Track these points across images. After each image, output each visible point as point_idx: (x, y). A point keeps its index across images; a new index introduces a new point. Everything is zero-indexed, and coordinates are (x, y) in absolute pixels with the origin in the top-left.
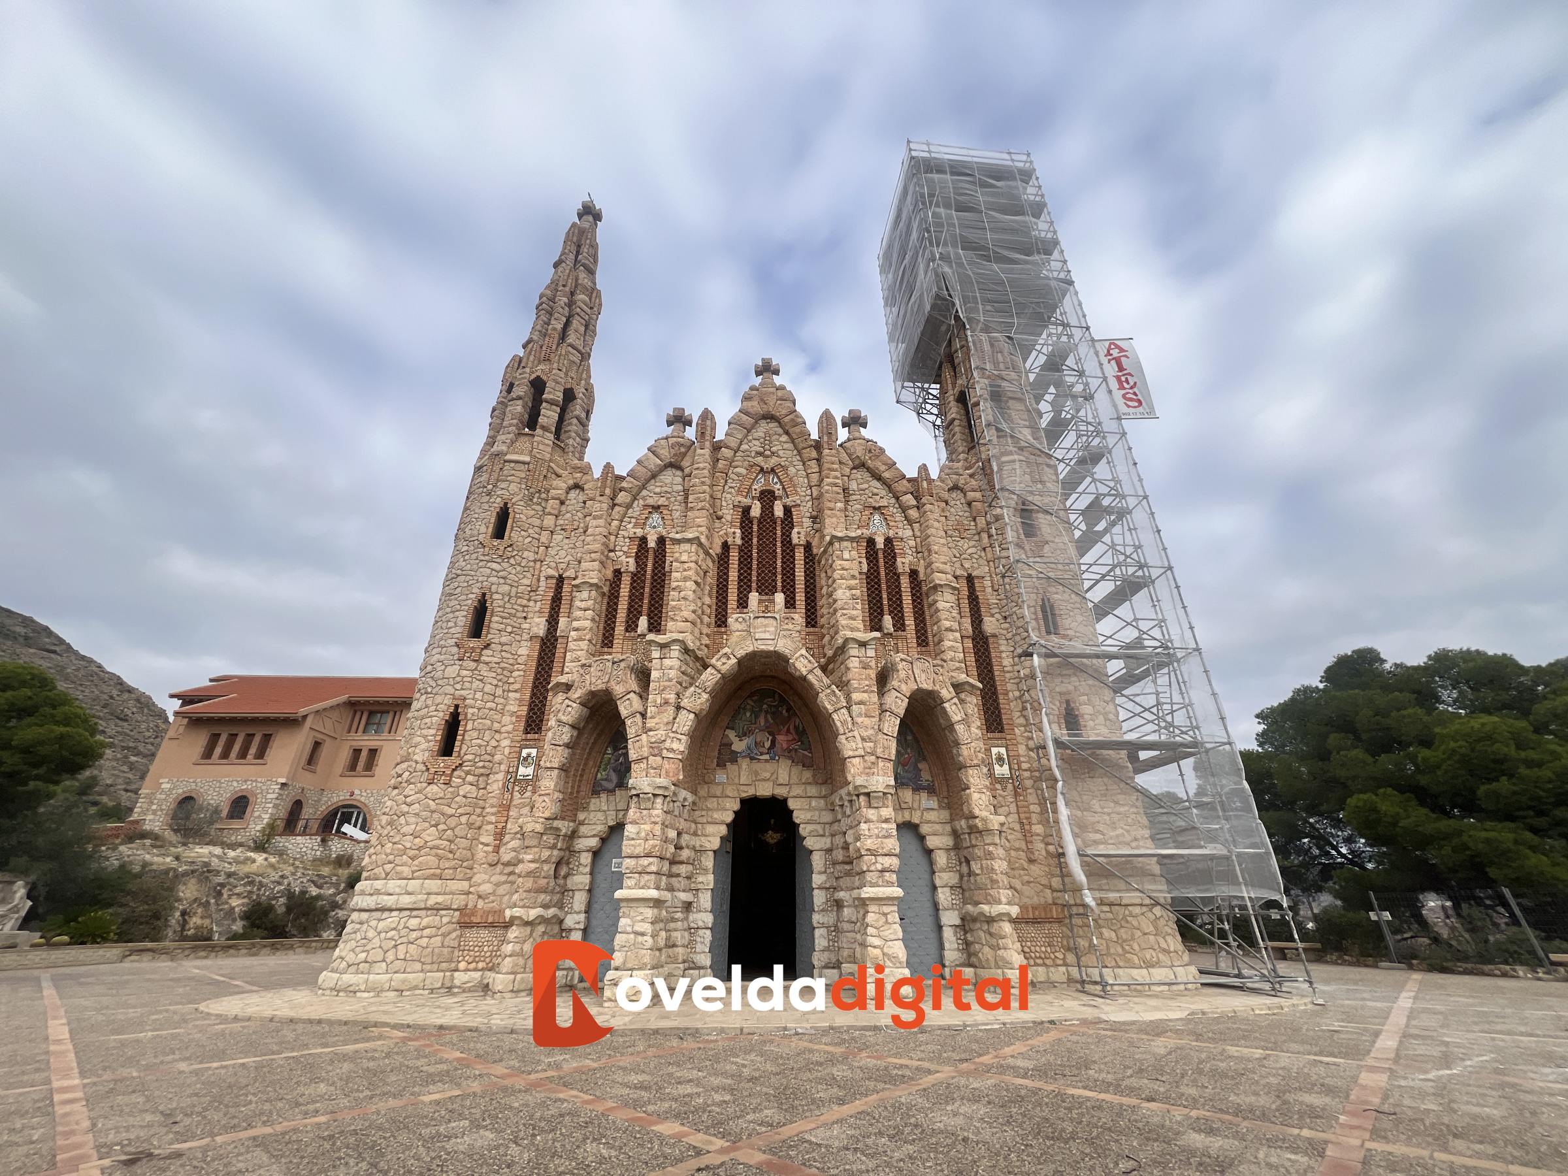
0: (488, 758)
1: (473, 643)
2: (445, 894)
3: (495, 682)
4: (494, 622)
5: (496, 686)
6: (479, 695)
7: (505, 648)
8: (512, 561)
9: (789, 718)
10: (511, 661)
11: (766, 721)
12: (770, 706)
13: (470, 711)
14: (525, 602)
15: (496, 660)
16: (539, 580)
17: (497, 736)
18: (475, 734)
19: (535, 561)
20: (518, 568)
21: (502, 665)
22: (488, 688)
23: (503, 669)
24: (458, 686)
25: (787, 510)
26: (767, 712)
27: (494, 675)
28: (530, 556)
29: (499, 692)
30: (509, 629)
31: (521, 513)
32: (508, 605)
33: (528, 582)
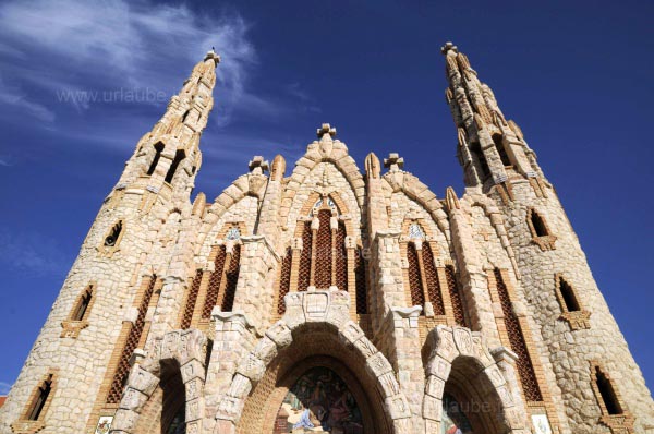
0: (69, 423)
1: (75, 324)
3: (88, 357)
4: (95, 308)
5: (88, 360)
6: (71, 367)
7: (101, 330)
8: (118, 262)
9: (342, 393)
10: (104, 341)
11: (320, 395)
12: (324, 383)
13: (62, 380)
14: (123, 295)
15: (91, 339)
16: (136, 278)
17: (82, 405)
18: (61, 401)
19: (136, 264)
20: (122, 268)
21: (96, 343)
22: (81, 363)
23: (96, 347)
24: (56, 359)
25: (341, 224)
26: (321, 388)
27: (87, 351)
28: (133, 260)
29: (90, 366)
30: (107, 315)
31: (129, 228)
32: (109, 296)
33: (127, 279)
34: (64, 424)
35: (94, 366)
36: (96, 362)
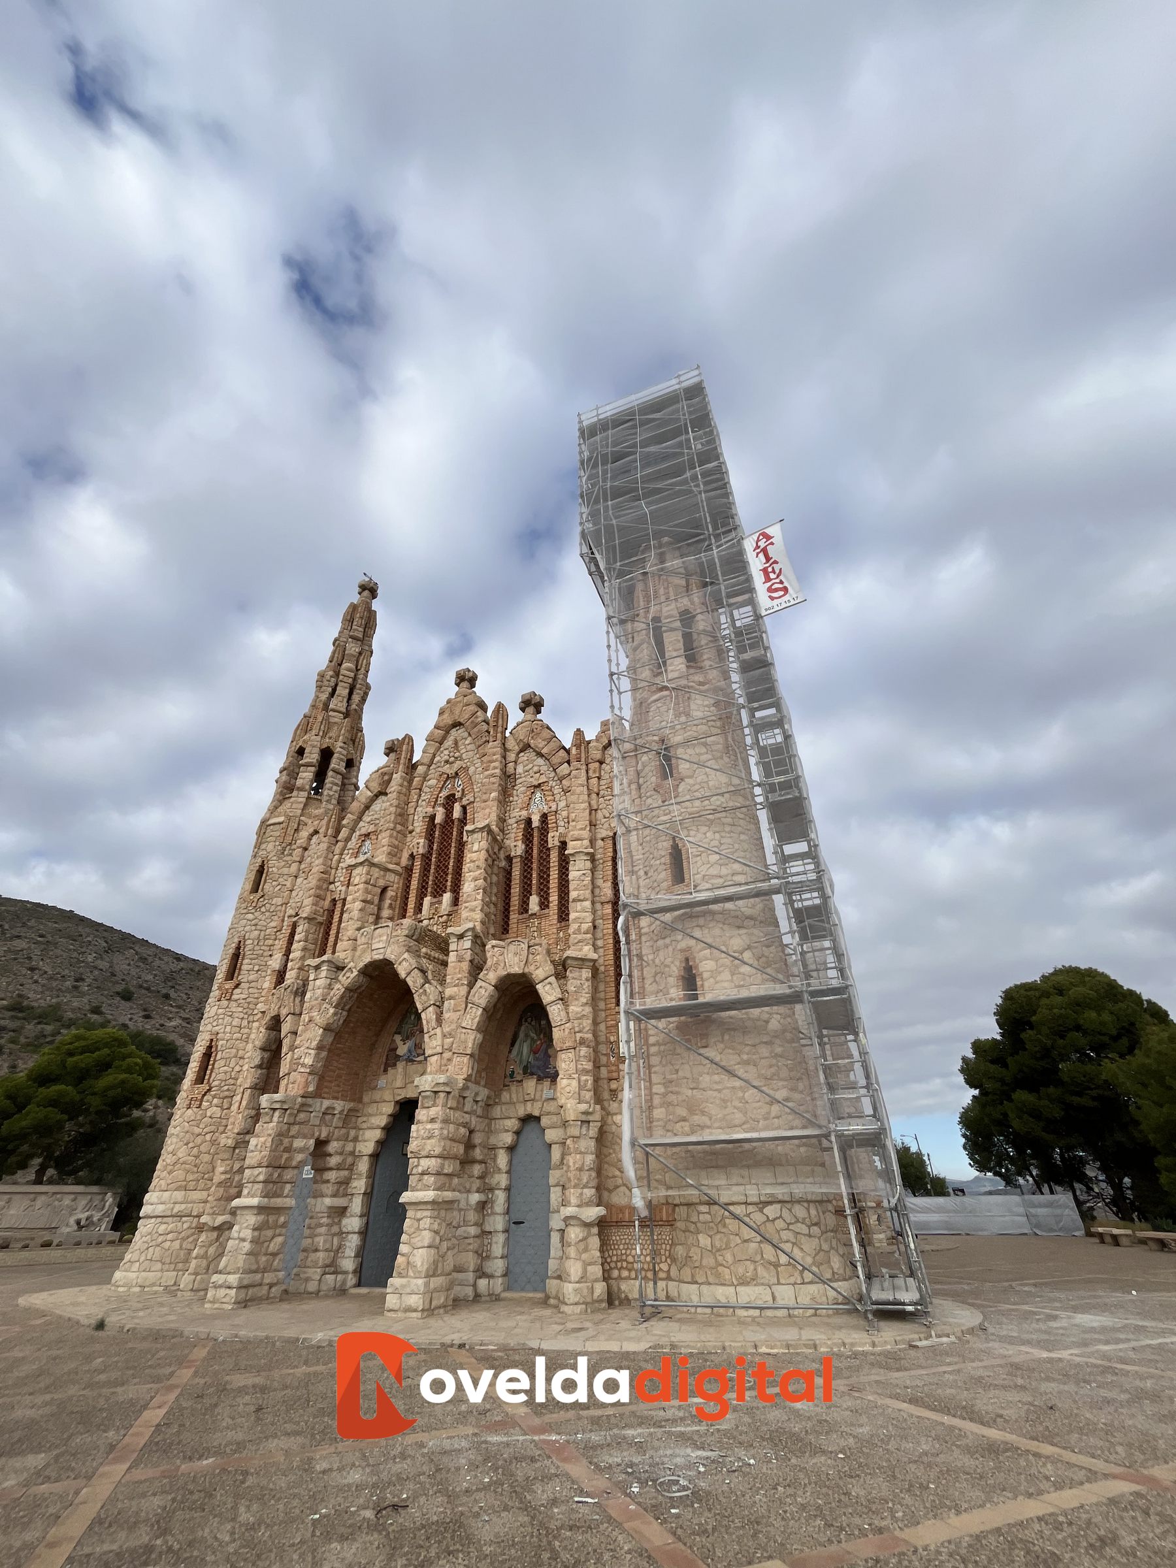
0: (232, 1081)
1: (229, 985)
2: (187, 1203)
3: (242, 1015)
4: (246, 965)
5: (243, 1018)
6: (228, 1029)
7: (253, 984)
8: (263, 909)
10: (256, 995)
13: (221, 1043)
14: (271, 942)
15: (244, 996)
16: (283, 921)
17: (241, 1062)
18: (222, 1063)
19: (282, 905)
20: (267, 914)
21: (248, 1000)
22: (236, 1022)
23: (249, 1003)
24: (215, 1024)
25: (464, 809)
27: (240, 1009)
28: (279, 901)
29: (245, 1023)
30: (256, 968)
31: (274, 866)
32: (257, 948)
33: (273, 924)
34: (227, 1082)
35: (249, 1022)
36: (251, 1018)
